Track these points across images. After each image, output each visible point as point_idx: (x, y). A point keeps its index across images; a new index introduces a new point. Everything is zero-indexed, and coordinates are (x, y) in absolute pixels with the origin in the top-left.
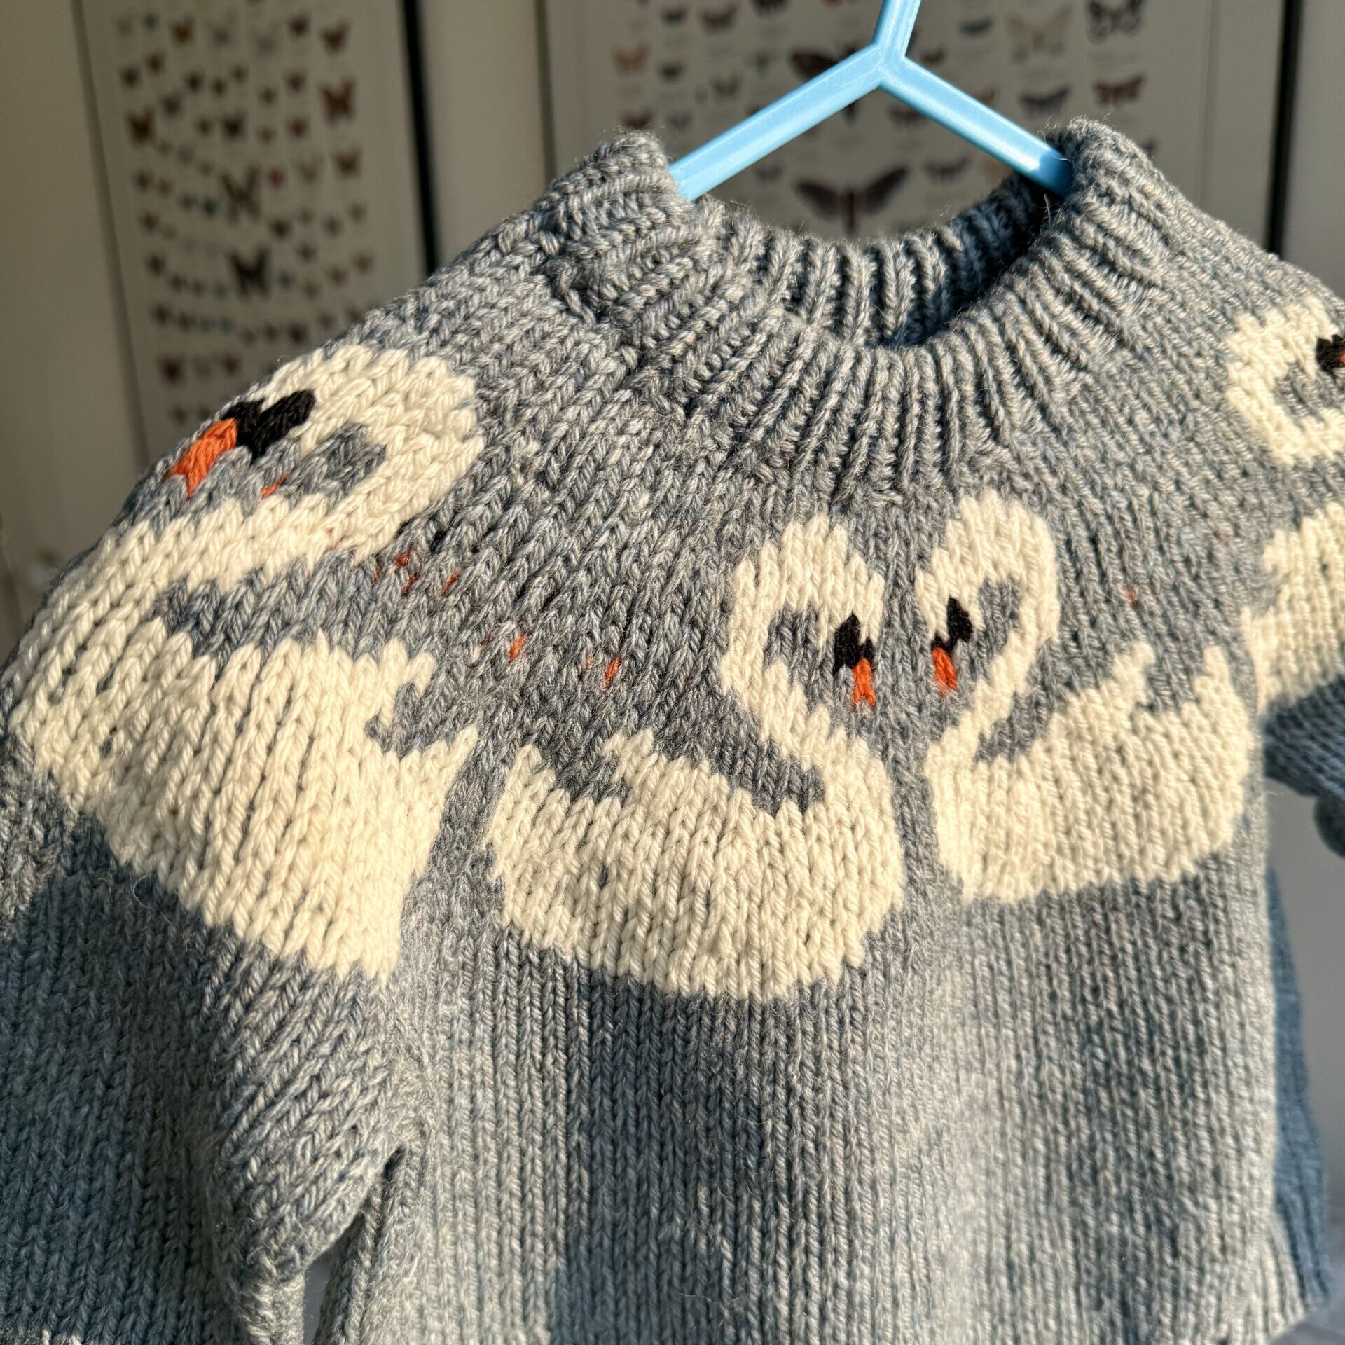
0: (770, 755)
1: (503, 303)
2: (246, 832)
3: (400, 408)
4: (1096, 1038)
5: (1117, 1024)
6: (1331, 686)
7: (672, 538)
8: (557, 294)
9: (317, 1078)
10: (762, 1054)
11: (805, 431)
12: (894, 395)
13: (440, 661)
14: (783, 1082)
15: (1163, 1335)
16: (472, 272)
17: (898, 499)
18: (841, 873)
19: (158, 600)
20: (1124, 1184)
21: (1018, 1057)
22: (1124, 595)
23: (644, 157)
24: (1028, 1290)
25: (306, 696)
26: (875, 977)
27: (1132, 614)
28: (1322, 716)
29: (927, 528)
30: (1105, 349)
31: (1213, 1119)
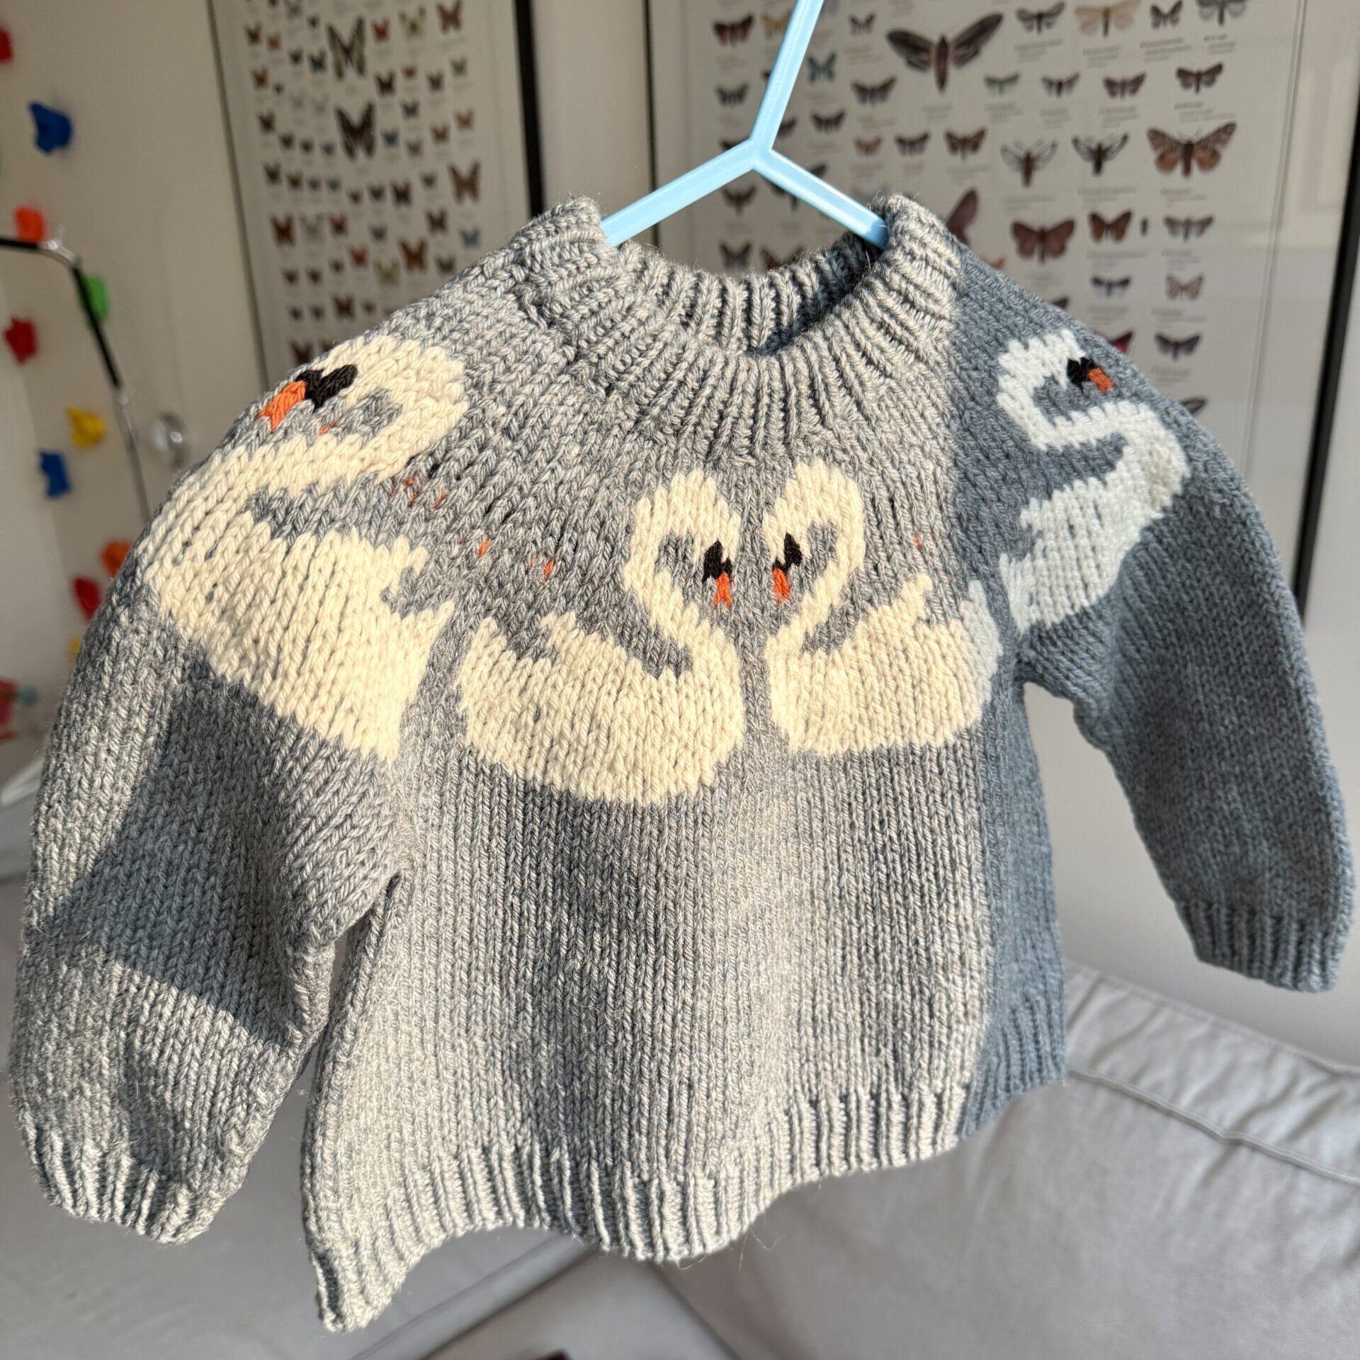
0: (656, 636)
1: (485, 313)
2: (305, 656)
3: (414, 379)
4: (881, 857)
5: (896, 847)
6: (1077, 615)
7: (594, 478)
8: (522, 307)
9: (349, 816)
10: (641, 841)
11: (689, 411)
12: (751, 389)
13: (431, 553)
14: (654, 860)
15: (921, 1076)
16: (465, 290)
17: (753, 461)
18: (701, 720)
19: (249, 500)
20: (897, 963)
21: (826, 868)
22: (912, 540)
23: (584, 217)
24: (827, 1038)
25: (344, 569)
26: (720, 793)
27: (917, 554)
28: (1072, 638)
29: (772, 483)
30: (906, 362)
31: (961, 918)
